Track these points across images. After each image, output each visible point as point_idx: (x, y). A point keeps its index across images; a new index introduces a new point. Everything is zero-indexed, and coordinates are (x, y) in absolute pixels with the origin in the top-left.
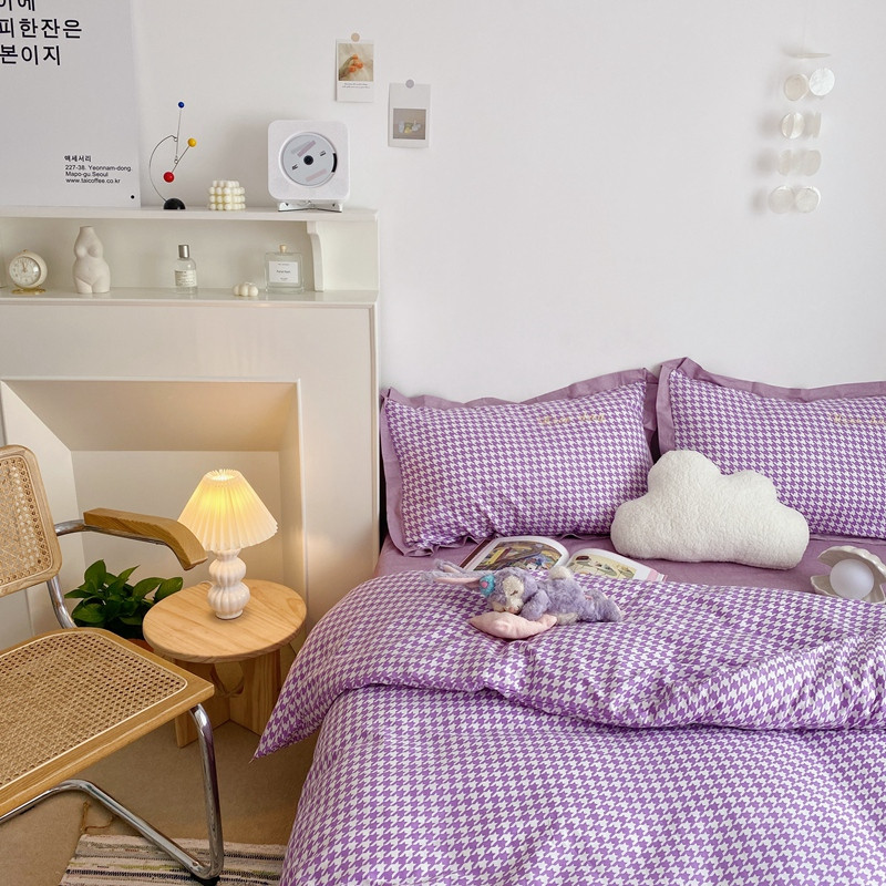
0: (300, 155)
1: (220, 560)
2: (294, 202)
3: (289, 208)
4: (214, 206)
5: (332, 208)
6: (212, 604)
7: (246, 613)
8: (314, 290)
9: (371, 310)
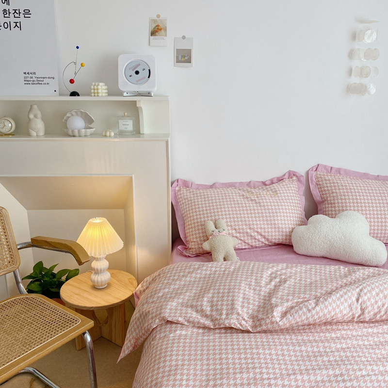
0: (133, 70)
1: (96, 261)
2: (130, 92)
3: (128, 95)
4: (93, 94)
5: (148, 94)
6: (93, 281)
7: (109, 285)
8: (140, 133)
9: (167, 142)
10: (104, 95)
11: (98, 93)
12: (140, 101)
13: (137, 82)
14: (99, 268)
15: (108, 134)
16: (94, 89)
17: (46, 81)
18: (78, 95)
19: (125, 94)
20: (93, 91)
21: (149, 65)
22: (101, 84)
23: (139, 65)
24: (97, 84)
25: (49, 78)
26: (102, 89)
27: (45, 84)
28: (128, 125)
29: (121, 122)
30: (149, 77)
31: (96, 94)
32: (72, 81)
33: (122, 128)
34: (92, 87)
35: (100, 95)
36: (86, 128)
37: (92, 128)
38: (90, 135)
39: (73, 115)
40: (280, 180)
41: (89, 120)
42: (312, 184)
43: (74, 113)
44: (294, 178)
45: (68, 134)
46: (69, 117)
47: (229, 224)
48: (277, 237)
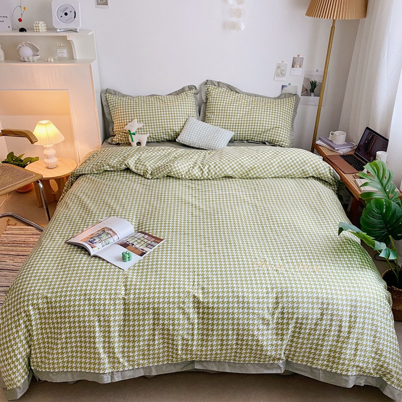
0: (63, 12)
2: (62, 29)
3: (61, 31)
4: (36, 31)
5: (75, 31)
7: (57, 166)
8: (73, 59)
9: (90, 66)
10: (43, 31)
12: (69, 36)
13: (66, 22)
14: (48, 154)
15: (49, 60)
16: (36, 27)
17: (1, 19)
18: (26, 31)
19: (58, 30)
22: (40, 22)
23: (67, 8)
24: (37, 22)
25: (3, 17)
26: (42, 26)
27: (1, 22)
28: (64, 53)
29: (58, 51)
30: (75, 17)
32: (20, 20)
33: (60, 55)
34: (34, 25)
35: (40, 31)
36: (34, 55)
37: (38, 55)
38: (37, 60)
39: (23, 46)
41: (35, 50)
45: (20, 59)
46: (20, 47)
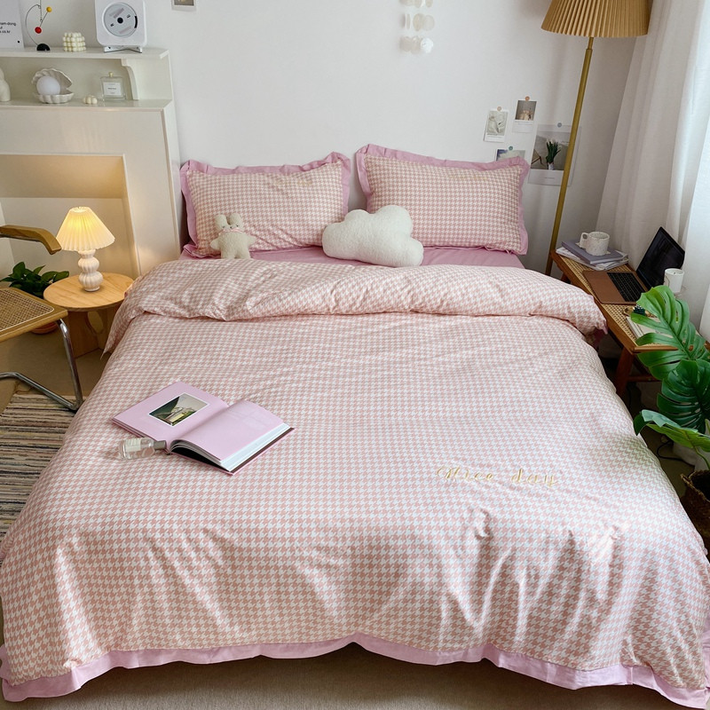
0: (115, 17)
1: (83, 258)
2: (114, 46)
3: (112, 50)
4: (66, 49)
5: (135, 50)
6: (81, 283)
7: (101, 288)
8: (132, 99)
9: (162, 113)
10: (80, 49)
11: (72, 47)
12: (125, 60)
13: (122, 33)
14: (86, 266)
15: (89, 102)
16: (67, 42)
17: (5, 28)
18: (48, 49)
19: (106, 49)
20: (65, 44)
21: (137, 12)
22: (75, 35)
23: (123, 10)
24: (70, 35)
25: (9, 24)
26: (77, 41)
27: (4, 32)
28: (116, 89)
29: (107, 85)
30: (136, 27)
31: (70, 49)
32: (38, 30)
33: (108, 93)
34: (64, 39)
35: (75, 49)
36: (62, 93)
37: (69, 93)
38: (69, 101)
39: (44, 75)
40: (322, 164)
41: (65, 83)
42: (361, 170)
43: (45, 73)
44: (339, 162)
45: (37, 99)
46: (39, 78)
47: (247, 219)
48: (307, 237)
